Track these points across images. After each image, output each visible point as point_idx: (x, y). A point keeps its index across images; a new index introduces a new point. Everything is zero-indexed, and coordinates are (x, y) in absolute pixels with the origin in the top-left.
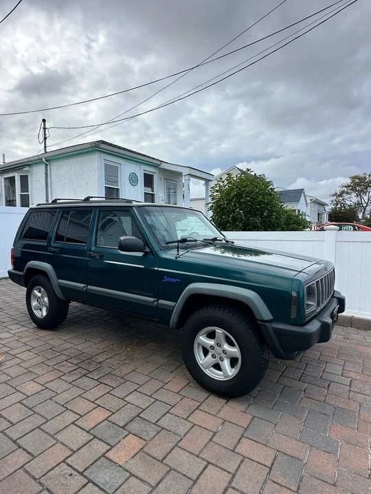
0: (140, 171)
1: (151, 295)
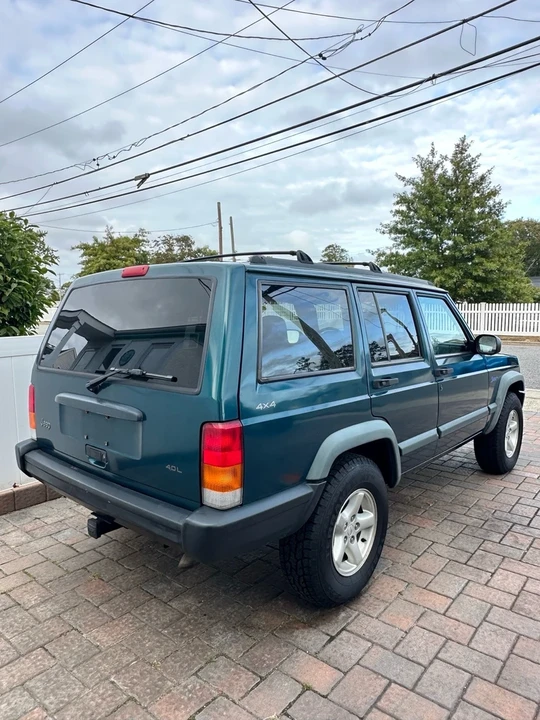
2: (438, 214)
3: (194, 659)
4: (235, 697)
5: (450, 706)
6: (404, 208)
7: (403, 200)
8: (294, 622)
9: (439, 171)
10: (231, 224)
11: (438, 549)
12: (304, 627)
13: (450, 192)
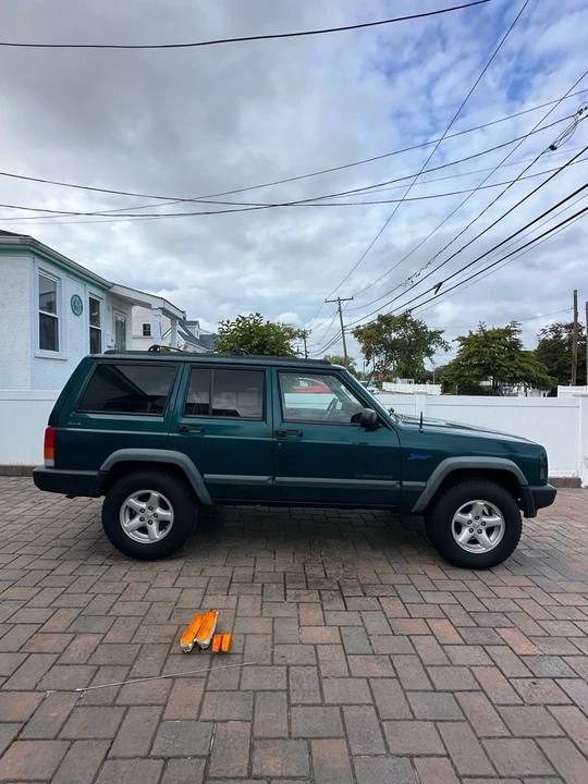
0: (85, 293)
1: (390, 477)
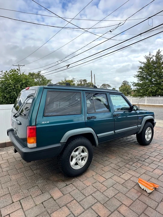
2: (151, 72)
3: (30, 185)
4: (33, 197)
5: (86, 209)
6: (141, 70)
7: (141, 68)
8: (60, 180)
9: (152, 60)
10: (94, 76)
11: (111, 165)
12: (61, 182)
13: (155, 65)
